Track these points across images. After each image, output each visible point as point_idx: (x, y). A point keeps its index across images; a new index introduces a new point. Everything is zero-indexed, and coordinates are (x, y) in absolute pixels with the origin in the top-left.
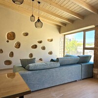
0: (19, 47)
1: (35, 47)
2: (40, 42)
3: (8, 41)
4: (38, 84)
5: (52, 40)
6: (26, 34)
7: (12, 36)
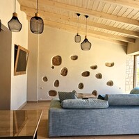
0: (65, 75)
1: (87, 74)
2: (95, 68)
3: (53, 68)
4: (74, 128)
5: (112, 65)
6: (75, 58)
7: (58, 61)
